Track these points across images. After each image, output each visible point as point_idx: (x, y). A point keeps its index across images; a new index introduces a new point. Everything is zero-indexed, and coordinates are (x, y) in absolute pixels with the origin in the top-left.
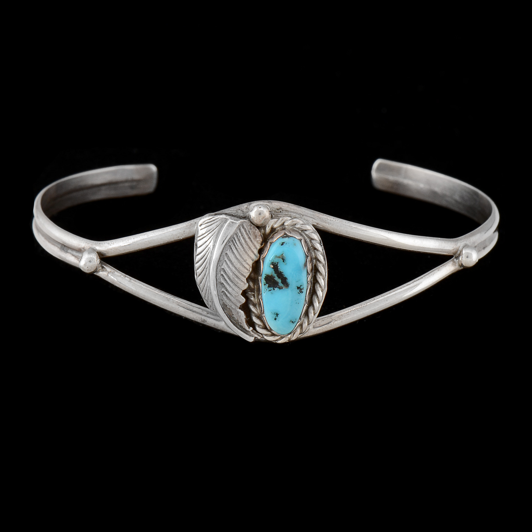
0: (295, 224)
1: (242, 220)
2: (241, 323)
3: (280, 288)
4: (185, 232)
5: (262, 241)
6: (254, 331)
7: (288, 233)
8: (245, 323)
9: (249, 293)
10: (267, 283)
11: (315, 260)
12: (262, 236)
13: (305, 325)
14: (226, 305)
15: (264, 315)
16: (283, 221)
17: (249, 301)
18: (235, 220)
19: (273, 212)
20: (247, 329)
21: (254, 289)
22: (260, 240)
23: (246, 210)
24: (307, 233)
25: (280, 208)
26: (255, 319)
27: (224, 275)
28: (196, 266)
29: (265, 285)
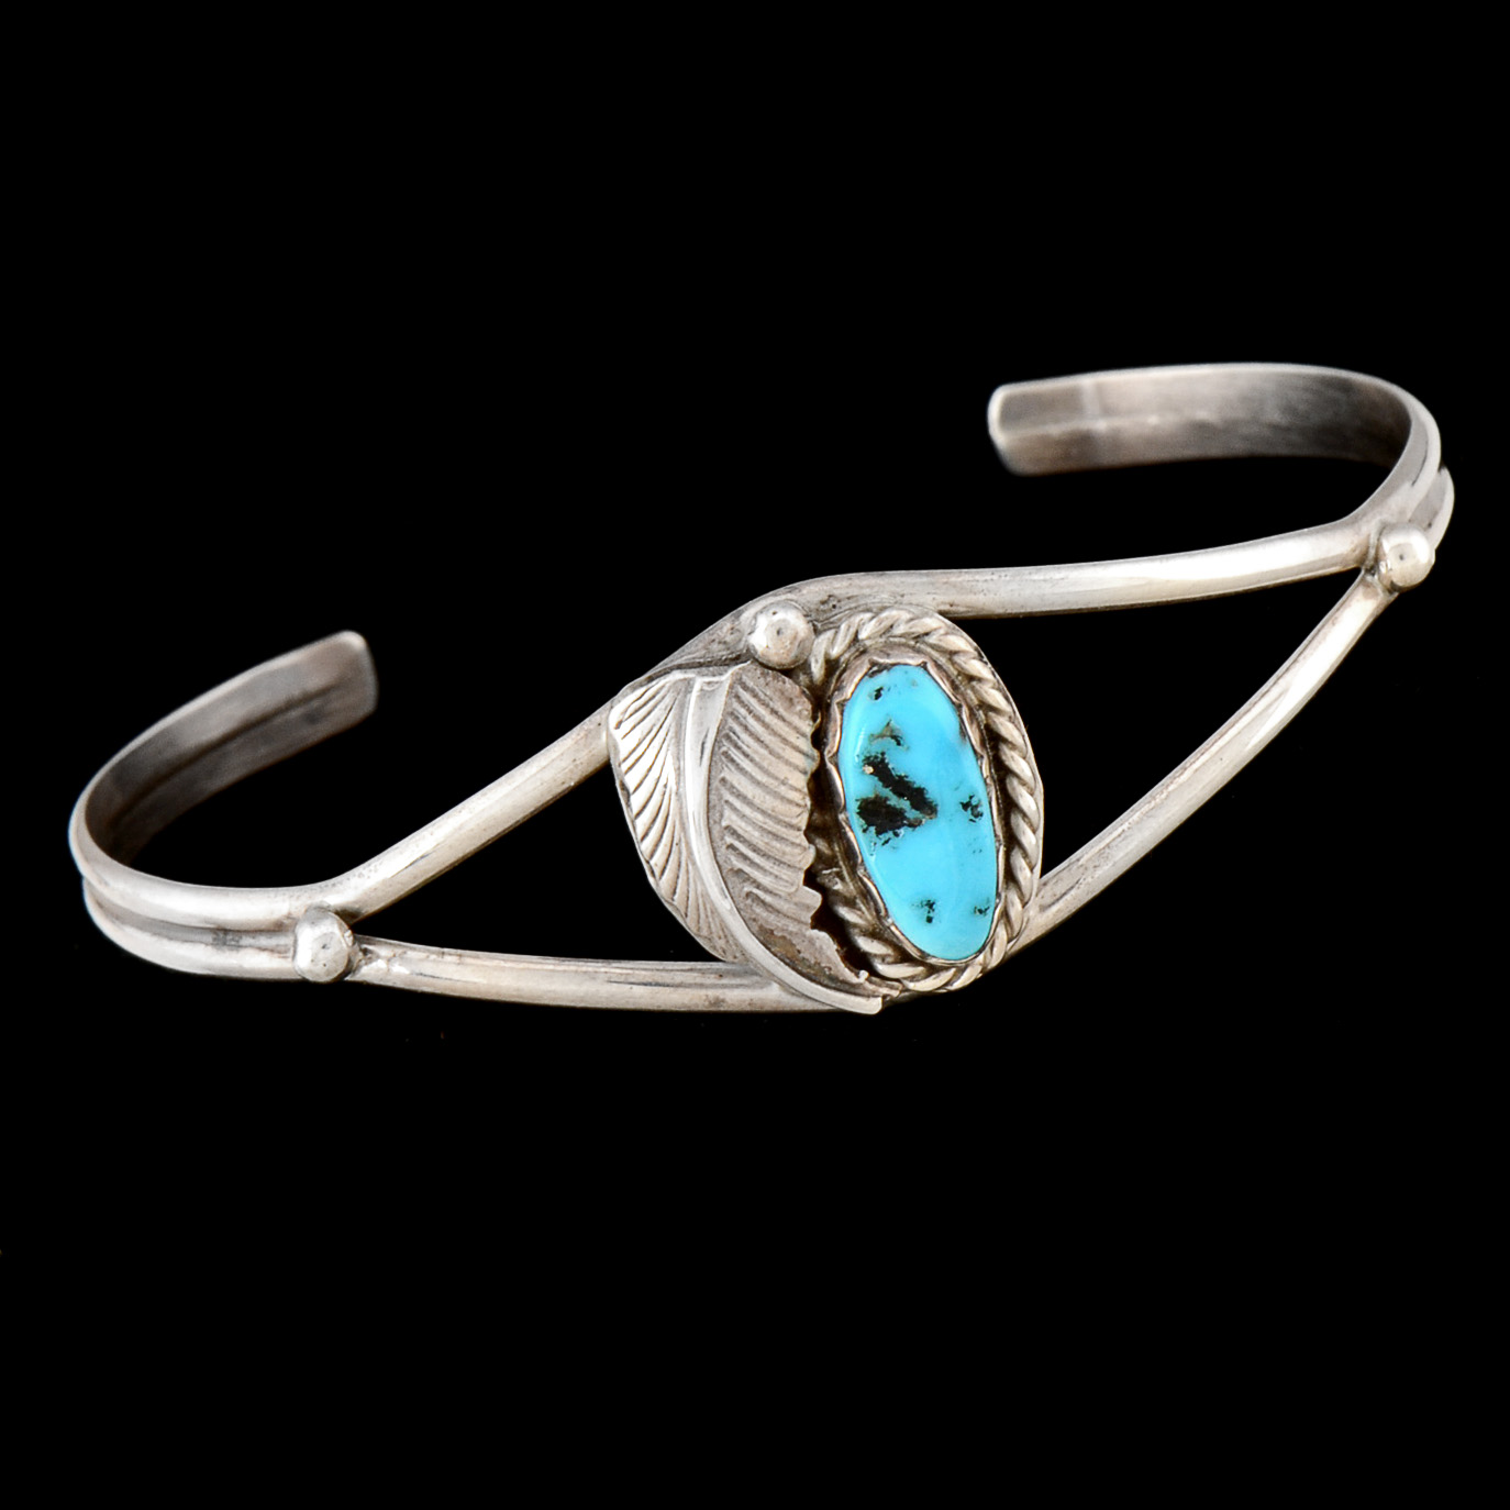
0: (892, 627)
1: (735, 668)
2: (830, 969)
3: (914, 825)
4: (578, 762)
5: (813, 709)
6: (874, 979)
7: (881, 658)
8: (842, 965)
9: (824, 872)
10: (869, 824)
11: (981, 712)
12: (807, 692)
13: (1016, 909)
14: (772, 932)
15: (890, 920)
16: (853, 630)
17: (832, 898)
18: (714, 676)
19: (814, 616)
20: (854, 980)
21: (835, 857)
22: (805, 706)
23: (732, 636)
24: (932, 640)
25: (830, 596)
26: (866, 945)
27: (737, 844)
28: (644, 848)
29: (865, 831)
